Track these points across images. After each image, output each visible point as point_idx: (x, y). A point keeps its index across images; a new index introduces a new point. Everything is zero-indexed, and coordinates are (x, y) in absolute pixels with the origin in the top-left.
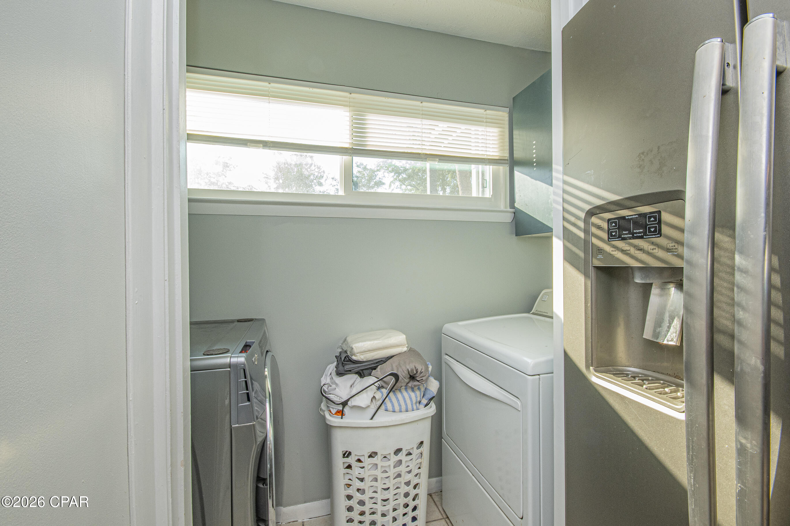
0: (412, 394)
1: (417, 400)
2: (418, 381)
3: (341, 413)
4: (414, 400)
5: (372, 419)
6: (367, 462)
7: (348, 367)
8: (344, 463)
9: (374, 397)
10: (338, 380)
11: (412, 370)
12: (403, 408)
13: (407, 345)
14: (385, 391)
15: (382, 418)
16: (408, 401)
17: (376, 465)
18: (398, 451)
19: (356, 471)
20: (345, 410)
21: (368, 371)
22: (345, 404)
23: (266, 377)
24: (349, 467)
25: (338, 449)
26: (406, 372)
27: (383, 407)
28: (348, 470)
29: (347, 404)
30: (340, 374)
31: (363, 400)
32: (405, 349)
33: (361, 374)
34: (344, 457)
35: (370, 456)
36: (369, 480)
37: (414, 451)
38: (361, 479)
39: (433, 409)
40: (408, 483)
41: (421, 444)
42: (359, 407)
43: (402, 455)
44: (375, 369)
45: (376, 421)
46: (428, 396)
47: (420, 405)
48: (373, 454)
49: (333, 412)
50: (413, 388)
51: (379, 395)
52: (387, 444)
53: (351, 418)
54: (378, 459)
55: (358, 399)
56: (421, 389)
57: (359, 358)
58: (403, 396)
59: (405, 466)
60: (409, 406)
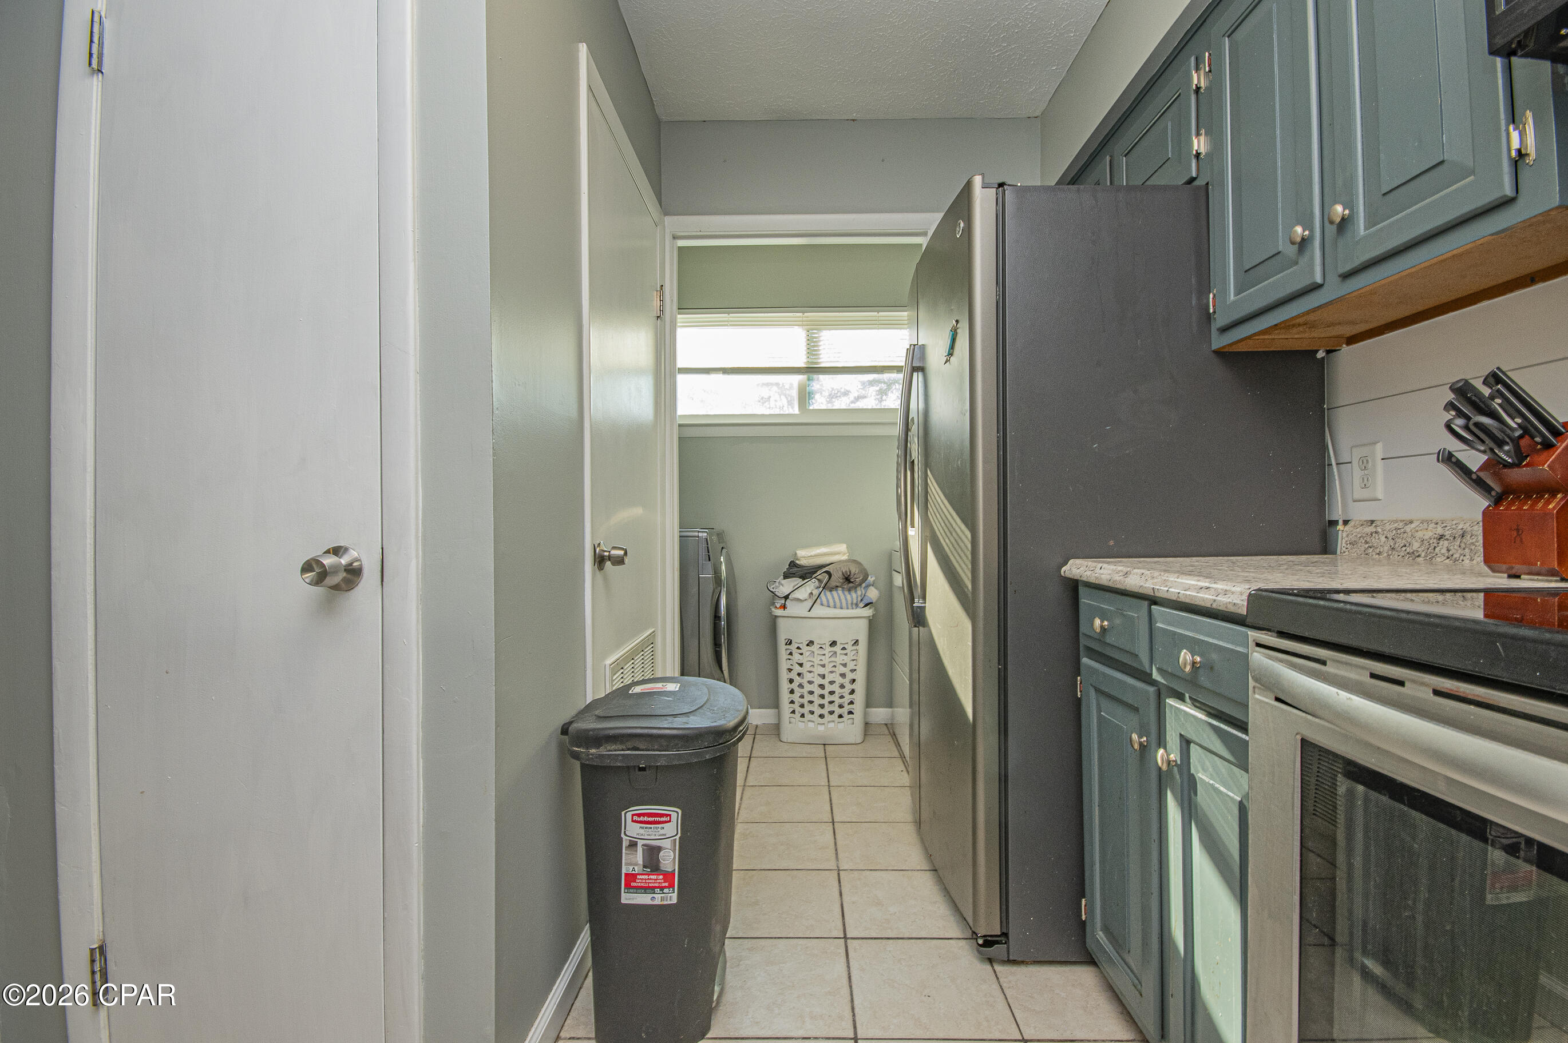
0: (849, 597)
1: (852, 601)
2: (852, 582)
3: (784, 607)
4: (850, 601)
5: (809, 611)
6: (805, 649)
7: (792, 570)
8: (786, 649)
9: (811, 593)
10: (784, 582)
11: (846, 572)
12: (838, 604)
13: (848, 554)
14: (822, 590)
15: (819, 611)
16: (843, 601)
17: (813, 652)
18: (834, 644)
19: (796, 657)
20: (786, 603)
21: (809, 575)
22: (786, 597)
23: (721, 562)
24: (791, 654)
25: (782, 638)
26: (841, 573)
27: (819, 600)
28: (790, 657)
29: (788, 598)
31: (802, 594)
32: (845, 557)
33: (803, 578)
34: (786, 644)
35: (808, 645)
36: (807, 666)
37: (849, 647)
38: (801, 665)
39: (868, 612)
40: (843, 675)
41: (856, 642)
42: (798, 600)
43: (837, 649)
44: (815, 572)
45: (812, 614)
46: (866, 601)
47: (857, 605)
48: (811, 643)
49: (778, 605)
50: (849, 590)
51: (816, 592)
52: (822, 634)
53: (793, 609)
54: (815, 648)
55: (797, 595)
56: (859, 593)
57: (802, 562)
58: (839, 595)
59: (840, 659)
60: (844, 605)
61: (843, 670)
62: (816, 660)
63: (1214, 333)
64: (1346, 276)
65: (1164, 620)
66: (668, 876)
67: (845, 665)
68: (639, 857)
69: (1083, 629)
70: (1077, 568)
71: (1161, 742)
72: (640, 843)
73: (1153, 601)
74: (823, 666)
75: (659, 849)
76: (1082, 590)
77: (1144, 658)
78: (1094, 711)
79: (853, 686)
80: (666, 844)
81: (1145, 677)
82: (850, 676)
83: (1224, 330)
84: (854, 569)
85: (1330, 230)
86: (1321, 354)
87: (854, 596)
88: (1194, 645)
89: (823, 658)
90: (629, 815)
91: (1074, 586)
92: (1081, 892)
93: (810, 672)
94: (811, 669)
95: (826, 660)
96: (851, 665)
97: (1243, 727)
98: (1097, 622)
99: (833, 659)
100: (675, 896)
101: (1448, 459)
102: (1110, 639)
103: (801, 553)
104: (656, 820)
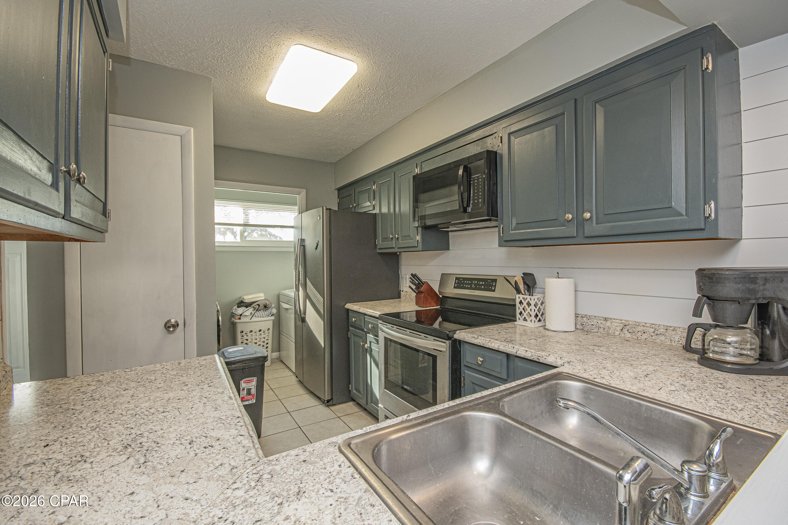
0: (266, 313)
2: (267, 307)
3: (240, 319)
4: (266, 314)
5: (250, 319)
6: (249, 334)
7: (242, 304)
8: (240, 335)
9: (251, 313)
12: (262, 316)
13: (265, 297)
14: (255, 311)
15: (254, 319)
16: (264, 315)
17: (252, 335)
18: (260, 331)
19: (245, 337)
20: (241, 317)
21: (250, 306)
22: (241, 315)
24: (243, 336)
25: (239, 331)
26: (263, 304)
27: (254, 315)
30: (238, 307)
31: (248, 313)
32: (263, 298)
33: (247, 307)
34: (241, 333)
36: (250, 340)
37: (266, 331)
38: (247, 340)
39: (273, 318)
40: (264, 342)
41: (269, 329)
42: (246, 316)
43: (262, 332)
44: (252, 304)
45: (252, 320)
46: (272, 314)
47: (269, 316)
48: (251, 331)
49: (237, 318)
50: (266, 311)
51: (253, 312)
52: (255, 327)
53: (243, 319)
54: (253, 333)
55: (245, 314)
56: (269, 311)
57: (246, 301)
58: (261, 313)
59: (263, 336)
60: (264, 316)
61: (263, 340)
62: (253, 338)
63: (377, 249)
64: (398, 248)
65: (367, 319)
66: (253, 396)
67: (264, 338)
68: (245, 392)
69: (350, 321)
70: (349, 306)
71: (366, 343)
72: (246, 388)
73: (365, 315)
74: (256, 339)
75: (251, 389)
76: (350, 311)
77: (363, 326)
78: (352, 339)
79: (267, 345)
80: (253, 387)
81: (363, 330)
82: (266, 342)
83: (379, 249)
84: (268, 303)
85: (396, 239)
86: (398, 253)
87: (268, 312)
88: (372, 323)
89: (256, 336)
90: (243, 382)
91: (348, 310)
92: (349, 383)
93: (251, 342)
94: (251, 341)
95: (257, 337)
96: (267, 338)
97: (378, 337)
98: (354, 319)
99: (260, 336)
100: (255, 400)
101: (410, 287)
102: (357, 323)
103: (245, 297)
104: (250, 381)
